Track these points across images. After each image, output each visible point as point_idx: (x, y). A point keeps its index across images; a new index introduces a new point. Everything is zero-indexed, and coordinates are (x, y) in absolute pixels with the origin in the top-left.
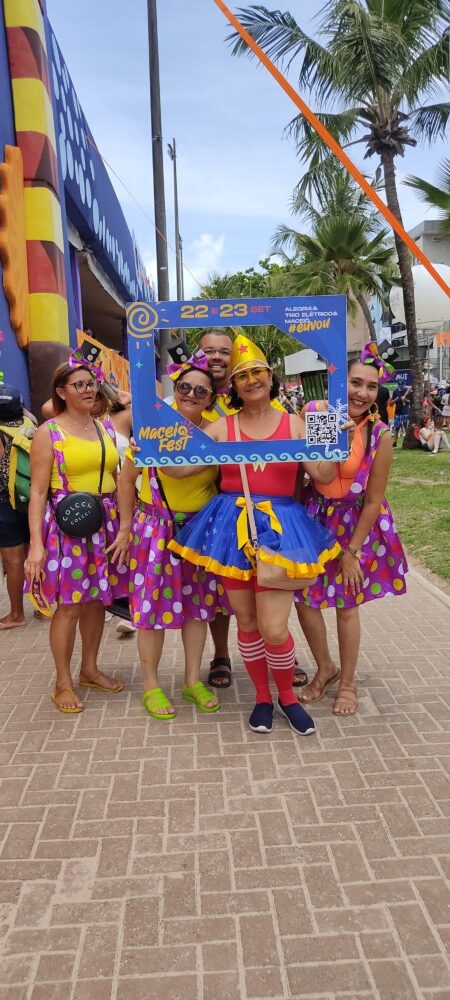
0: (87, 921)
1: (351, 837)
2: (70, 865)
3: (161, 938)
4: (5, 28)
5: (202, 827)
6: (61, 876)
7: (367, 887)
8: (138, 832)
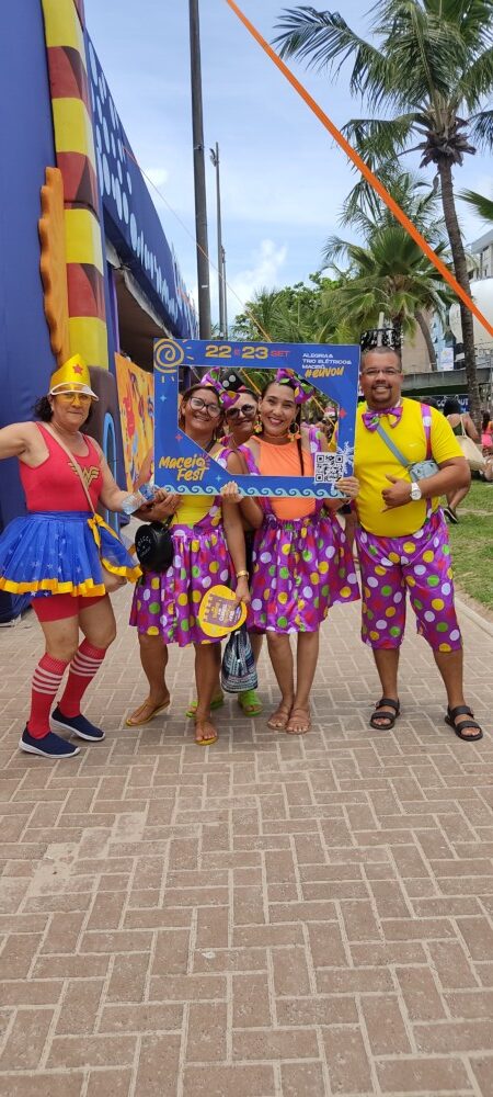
0: (139, 853)
1: (365, 800)
2: (123, 818)
3: (199, 865)
4: (46, 48)
5: (235, 793)
6: (116, 824)
7: (373, 834)
8: (180, 795)
